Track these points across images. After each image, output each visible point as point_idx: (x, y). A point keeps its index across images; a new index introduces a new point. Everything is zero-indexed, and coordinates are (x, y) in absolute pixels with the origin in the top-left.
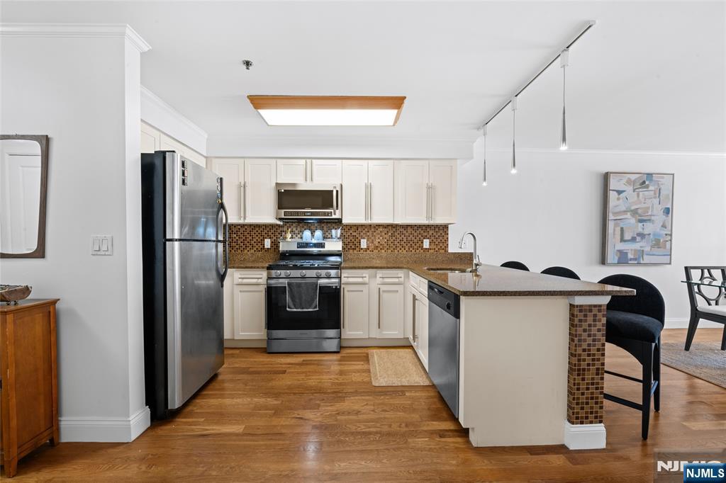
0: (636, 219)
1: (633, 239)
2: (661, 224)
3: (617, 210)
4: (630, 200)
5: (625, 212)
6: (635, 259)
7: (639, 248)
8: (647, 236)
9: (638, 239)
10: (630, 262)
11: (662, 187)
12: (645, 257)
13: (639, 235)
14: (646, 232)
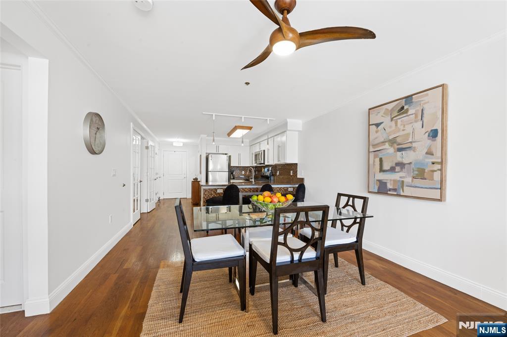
0: (394, 148)
1: (392, 169)
2: (426, 150)
3: (376, 142)
4: (388, 130)
5: (383, 143)
6: (395, 190)
7: (399, 179)
8: (406, 166)
9: (398, 169)
10: (389, 192)
11: (426, 106)
12: (405, 188)
13: (398, 164)
14: (405, 161)
